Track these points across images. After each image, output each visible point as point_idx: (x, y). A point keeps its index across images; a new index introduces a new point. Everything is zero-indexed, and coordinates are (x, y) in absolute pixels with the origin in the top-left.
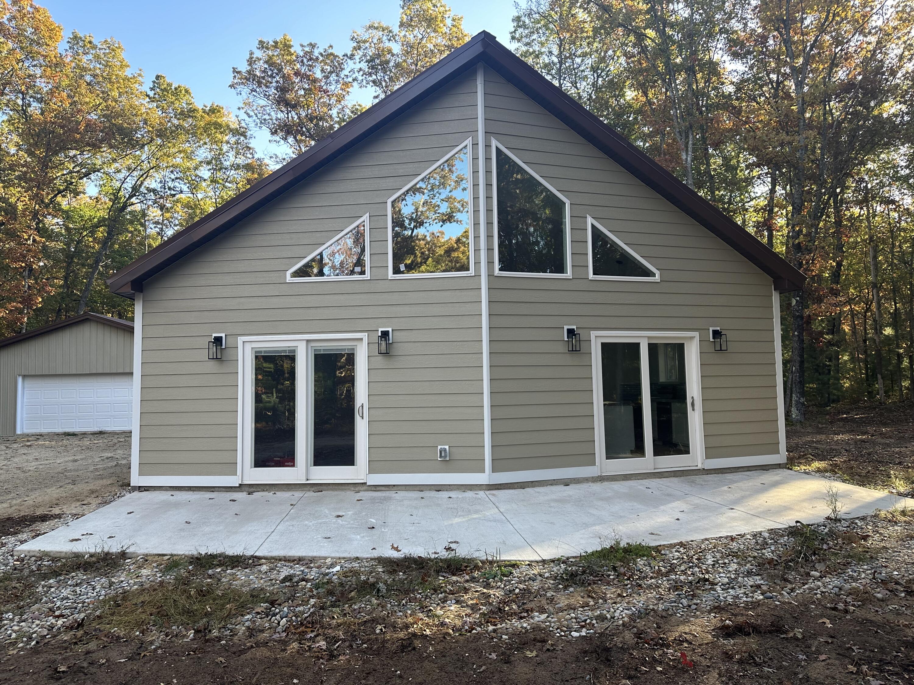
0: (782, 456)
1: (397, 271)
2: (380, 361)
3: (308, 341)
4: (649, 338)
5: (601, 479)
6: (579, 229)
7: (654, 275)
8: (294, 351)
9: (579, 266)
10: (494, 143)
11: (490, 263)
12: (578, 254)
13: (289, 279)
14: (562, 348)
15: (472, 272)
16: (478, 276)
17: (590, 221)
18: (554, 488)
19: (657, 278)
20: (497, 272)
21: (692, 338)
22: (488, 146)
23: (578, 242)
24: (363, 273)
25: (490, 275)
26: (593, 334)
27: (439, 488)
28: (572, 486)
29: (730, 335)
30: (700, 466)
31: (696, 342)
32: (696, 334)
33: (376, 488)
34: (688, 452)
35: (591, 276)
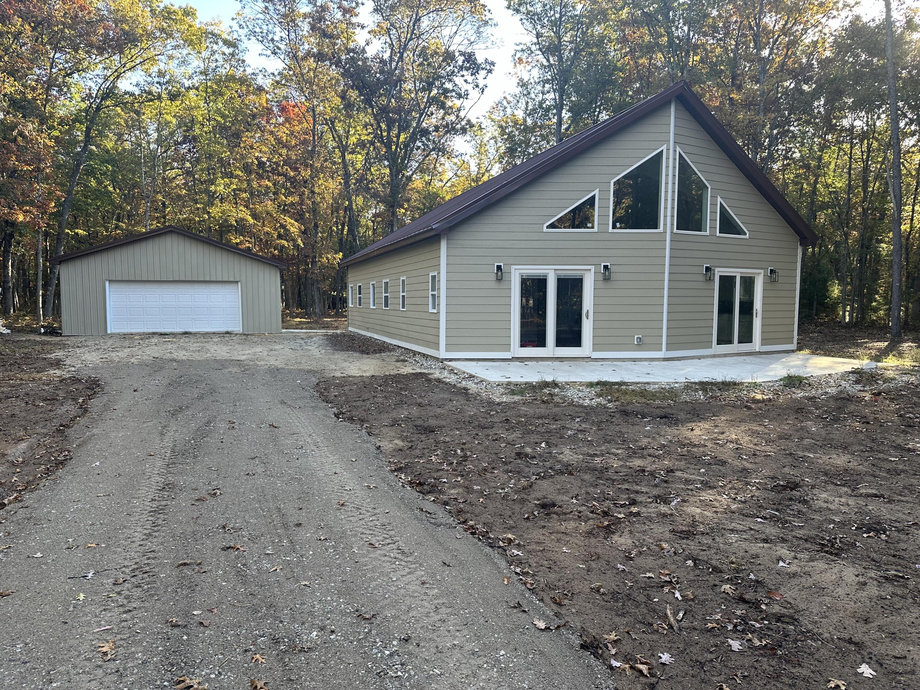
0: (794, 346)
1: (614, 227)
2: (601, 284)
3: (555, 270)
4: (741, 273)
5: (714, 356)
6: (714, 204)
7: (745, 234)
8: (546, 276)
9: (713, 228)
10: (678, 149)
11: (672, 224)
12: (713, 220)
13: (545, 229)
14: (702, 278)
15: (661, 229)
16: (665, 232)
17: (719, 199)
18: (693, 361)
19: (747, 236)
20: (675, 230)
21: (759, 274)
22: (675, 151)
23: (713, 212)
24: (593, 227)
25: (672, 232)
26: (717, 270)
27: (634, 360)
28: (702, 360)
29: (781, 273)
30: (757, 350)
31: (762, 276)
32: (762, 271)
33: (596, 360)
34: (751, 342)
35: (718, 234)
